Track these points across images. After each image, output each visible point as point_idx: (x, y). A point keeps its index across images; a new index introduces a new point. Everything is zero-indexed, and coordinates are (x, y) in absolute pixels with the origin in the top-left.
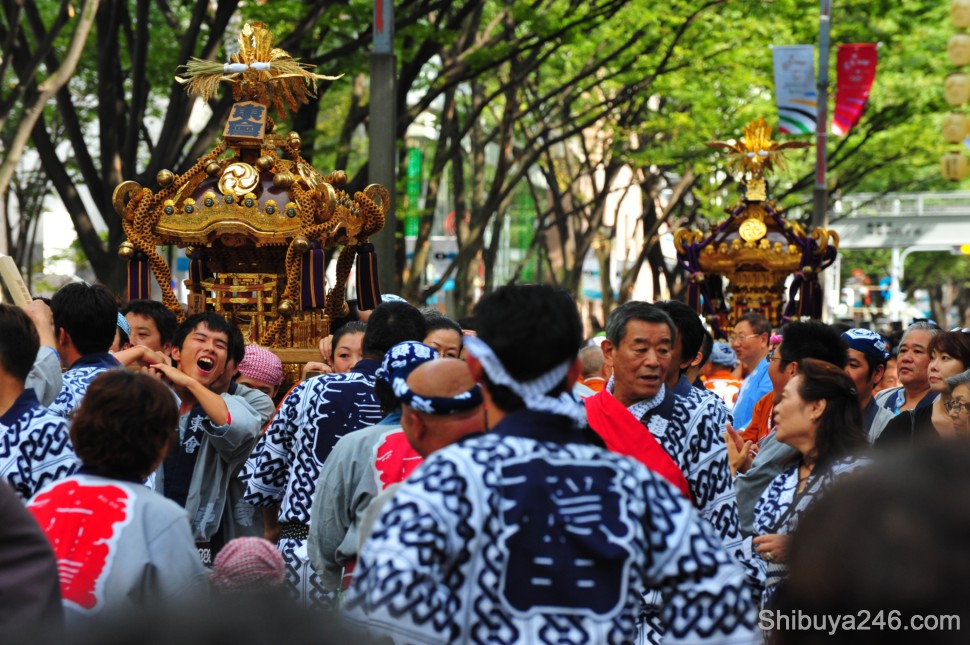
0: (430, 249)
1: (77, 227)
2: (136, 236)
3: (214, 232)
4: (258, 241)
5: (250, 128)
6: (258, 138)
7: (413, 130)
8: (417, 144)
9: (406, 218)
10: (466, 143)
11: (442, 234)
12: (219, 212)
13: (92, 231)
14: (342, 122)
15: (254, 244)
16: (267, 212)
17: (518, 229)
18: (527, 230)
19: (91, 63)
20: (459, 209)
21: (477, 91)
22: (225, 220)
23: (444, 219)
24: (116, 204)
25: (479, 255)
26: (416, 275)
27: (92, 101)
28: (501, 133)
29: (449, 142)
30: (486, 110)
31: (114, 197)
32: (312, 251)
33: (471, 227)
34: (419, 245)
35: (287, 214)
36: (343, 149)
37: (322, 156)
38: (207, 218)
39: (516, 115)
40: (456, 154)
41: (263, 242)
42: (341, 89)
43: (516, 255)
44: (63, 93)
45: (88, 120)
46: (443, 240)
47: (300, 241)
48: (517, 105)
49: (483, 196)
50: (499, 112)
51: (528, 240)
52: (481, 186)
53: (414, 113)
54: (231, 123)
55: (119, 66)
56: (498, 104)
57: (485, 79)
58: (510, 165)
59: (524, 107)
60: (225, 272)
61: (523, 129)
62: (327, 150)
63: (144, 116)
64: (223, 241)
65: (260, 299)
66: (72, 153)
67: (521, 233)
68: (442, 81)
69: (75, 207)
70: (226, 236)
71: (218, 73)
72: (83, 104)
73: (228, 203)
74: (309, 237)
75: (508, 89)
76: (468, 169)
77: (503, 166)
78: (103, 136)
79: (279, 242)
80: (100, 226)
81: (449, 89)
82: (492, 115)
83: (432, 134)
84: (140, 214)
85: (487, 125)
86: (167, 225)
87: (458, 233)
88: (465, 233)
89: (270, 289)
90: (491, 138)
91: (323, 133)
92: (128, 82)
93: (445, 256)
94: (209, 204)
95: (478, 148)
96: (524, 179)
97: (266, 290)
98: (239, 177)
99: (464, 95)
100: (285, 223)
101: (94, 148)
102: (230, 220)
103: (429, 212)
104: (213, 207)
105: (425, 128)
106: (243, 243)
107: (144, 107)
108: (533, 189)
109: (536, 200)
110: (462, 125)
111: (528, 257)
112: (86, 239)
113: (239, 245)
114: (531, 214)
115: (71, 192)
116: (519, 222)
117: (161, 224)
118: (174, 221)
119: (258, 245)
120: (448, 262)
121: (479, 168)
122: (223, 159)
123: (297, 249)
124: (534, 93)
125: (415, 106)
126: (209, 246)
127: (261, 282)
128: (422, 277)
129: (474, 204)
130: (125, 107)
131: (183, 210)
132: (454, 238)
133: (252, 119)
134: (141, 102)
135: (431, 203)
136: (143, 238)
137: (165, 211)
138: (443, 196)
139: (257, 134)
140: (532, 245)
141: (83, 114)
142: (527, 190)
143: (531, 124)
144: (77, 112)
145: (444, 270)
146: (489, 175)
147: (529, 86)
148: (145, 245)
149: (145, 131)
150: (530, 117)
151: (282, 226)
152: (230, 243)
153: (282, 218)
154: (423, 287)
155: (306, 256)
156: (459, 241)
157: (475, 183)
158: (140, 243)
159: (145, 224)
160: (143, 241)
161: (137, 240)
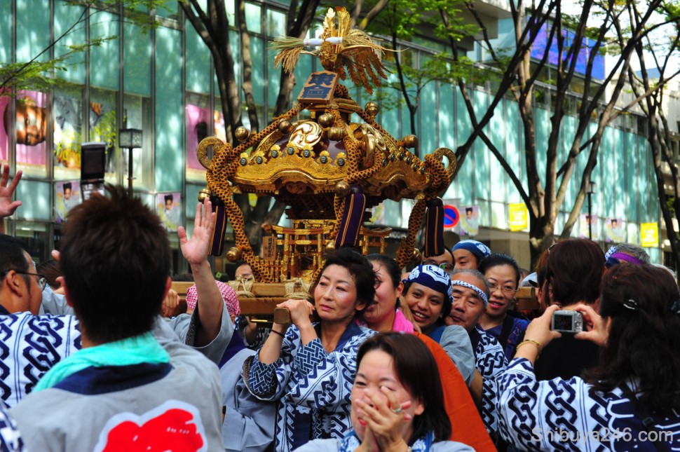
2: (213, 184)
3: (280, 180)
4: (315, 188)
5: (321, 91)
6: (326, 99)
12: (282, 163)
15: (313, 191)
16: (321, 162)
22: (287, 169)
32: (352, 195)
35: (337, 163)
38: (273, 168)
41: (319, 189)
54: (305, 88)
64: (288, 188)
65: (320, 241)
70: (290, 184)
73: (290, 154)
74: (351, 182)
86: (242, 175)
89: (328, 232)
94: (274, 155)
97: (325, 233)
98: (306, 134)
100: (336, 172)
102: (292, 169)
104: (277, 158)
106: (304, 190)
113: (301, 192)
117: (237, 173)
118: (247, 171)
119: (316, 192)
123: (341, 194)
126: (277, 193)
131: (255, 161)
133: (324, 85)
136: (220, 185)
137: (241, 162)
139: (325, 96)
148: (220, 192)
151: (333, 174)
152: (294, 191)
153: (333, 167)
155: (348, 200)
158: (216, 189)
159: (222, 173)
160: (218, 188)
161: (213, 187)
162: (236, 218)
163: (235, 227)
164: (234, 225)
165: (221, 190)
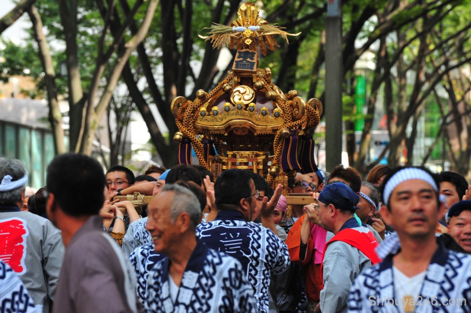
0: (372, 139)
1: (150, 131)
2: (185, 129)
3: (230, 126)
4: (255, 131)
5: (248, 65)
6: (253, 70)
7: (359, 64)
8: (363, 73)
9: (356, 121)
10: (394, 71)
11: (380, 129)
12: (233, 114)
13: (159, 134)
14: (314, 60)
15: (254, 133)
16: (262, 114)
17: (429, 125)
18: (435, 126)
19: (158, 29)
20: (389, 114)
21: (400, 38)
22: (236, 119)
23: (380, 120)
24: (173, 110)
25: (403, 143)
26: (362, 156)
27: (159, 52)
28: (417, 64)
29: (382, 71)
30: (406, 50)
31: (172, 106)
32: (291, 137)
33: (398, 125)
34: (364, 136)
35: (275, 115)
36: (314, 77)
37: (301, 82)
38: (226, 118)
39: (426, 52)
40: (387, 78)
41: (258, 132)
42: (312, 40)
43: (429, 142)
44: (141, 48)
45: (156, 64)
46: (379, 133)
47: (285, 131)
48: (427, 46)
49: (405, 105)
50: (416, 51)
51: (436, 131)
52: (404, 99)
53: (359, 53)
54: (236, 62)
55: (174, 29)
56: (415, 46)
57: (406, 30)
58: (423, 84)
59: (432, 47)
60: (232, 151)
61: (432, 61)
62: (304, 78)
63: (190, 60)
64: (235, 132)
65: (255, 166)
66: (147, 85)
67: (432, 129)
68: (378, 32)
69: (149, 119)
70: (237, 129)
71: (229, 32)
72: (153, 54)
73: (239, 109)
74: (290, 128)
75: (421, 36)
76: (395, 87)
77: (418, 85)
78: (165, 74)
79: (268, 132)
80: (163, 129)
81: (382, 37)
82: (411, 53)
83: (372, 66)
84: (187, 116)
85: (408, 59)
86: (202, 122)
87: (389, 129)
88: (394, 128)
90: (411, 67)
91: (301, 68)
92: (180, 41)
93: (381, 143)
94: (227, 109)
95: (402, 75)
96: (432, 93)
97: (259, 161)
98: (243, 94)
99: (393, 41)
100: (273, 121)
101: (160, 82)
102: (240, 119)
103: (370, 116)
104: (229, 112)
105: (367, 62)
106: (246, 133)
107: (190, 55)
108: (438, 99)
109: (440, 106)
110: (391, 60)
111: (436, 143)
112: (156, 138)
113: (244, 134)
114: (437, 116)
115: (146, 109)
116: (431, 120)
117: (198, 122)
118: (206, 120)
119: (256, 134)
120: (383, 147)
121: (402, 88)
122: (232, 82)
123: (282, 136)
124: (439, 38)
125: (360, 49)
126: (226, 135)
127: (253, 156)
128: (367, 156)
129: (400, 110)
130: (179, 55)
131: (211, 113)
132: (386, 132)
133: (249, 60)
134: (188, 52)
135: (371, 110)
136: (188, 130)
137: (201, 114)
138: (380, 105)
139: (253, 69)
140: (439, 135)
141: (154, 60)
142: (435, 101)
143: (437, 58)
144: (150, 60)
145: (380, 152)
146: (409, 91)
147: (436, 33)
148: (191, 134)
149: (190, 70)
150: (436, 53)
151: (271, 122)
152: (239, 133)
153: (271, 118)
154: (367, 163)
155: (288, 140)
156: (390, 134)
157: (400, 98)
158: (187, 133)
159: (190, 122)
160: (189, 132)
161: (185, 131)
162: (201, 152)
163: (200, 158)
164: (200, 157)
165: (190, 133)
